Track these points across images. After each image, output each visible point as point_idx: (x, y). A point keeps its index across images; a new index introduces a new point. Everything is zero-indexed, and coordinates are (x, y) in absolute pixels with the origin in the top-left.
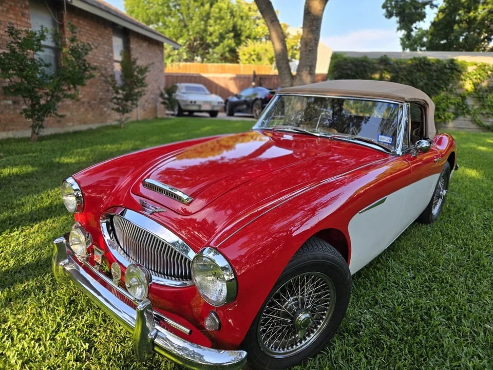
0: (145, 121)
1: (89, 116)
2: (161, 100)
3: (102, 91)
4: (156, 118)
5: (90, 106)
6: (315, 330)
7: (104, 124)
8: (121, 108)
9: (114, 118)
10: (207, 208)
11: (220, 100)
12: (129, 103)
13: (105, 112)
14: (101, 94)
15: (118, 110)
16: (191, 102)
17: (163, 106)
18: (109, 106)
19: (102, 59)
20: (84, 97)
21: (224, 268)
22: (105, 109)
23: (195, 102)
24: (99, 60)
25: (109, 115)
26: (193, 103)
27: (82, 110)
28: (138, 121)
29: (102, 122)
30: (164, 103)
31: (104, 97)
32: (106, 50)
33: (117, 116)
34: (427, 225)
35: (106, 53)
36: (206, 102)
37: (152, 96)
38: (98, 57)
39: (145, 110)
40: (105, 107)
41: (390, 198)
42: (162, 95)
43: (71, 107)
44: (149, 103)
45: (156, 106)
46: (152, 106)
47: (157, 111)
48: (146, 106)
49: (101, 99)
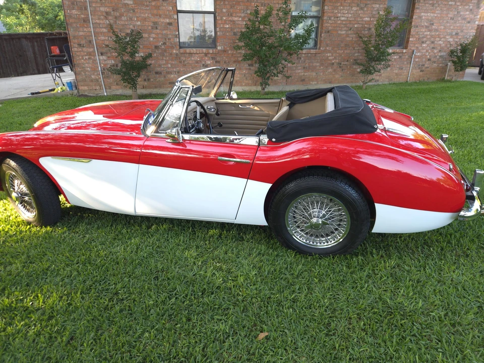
1: (337, 76)
3: (359, 52)
4: (442, 79)
5: (340, 67)
14: (356, 55)
19: (367, 19)
20: (335, 58)
22: (359, 70)
24: (362, 21)
27: (330, 70)
29: (352, 82)
32: (375, 9)
33: (363, 77)
35: (374, 13)
37: (442, 54)
38: (361, 18)
43: (318, 68)
44: (435, 62)
45: (447, 65)
46: (438, 66)
47: (446, 71)
48: (426, 66)
49: (355, 60)
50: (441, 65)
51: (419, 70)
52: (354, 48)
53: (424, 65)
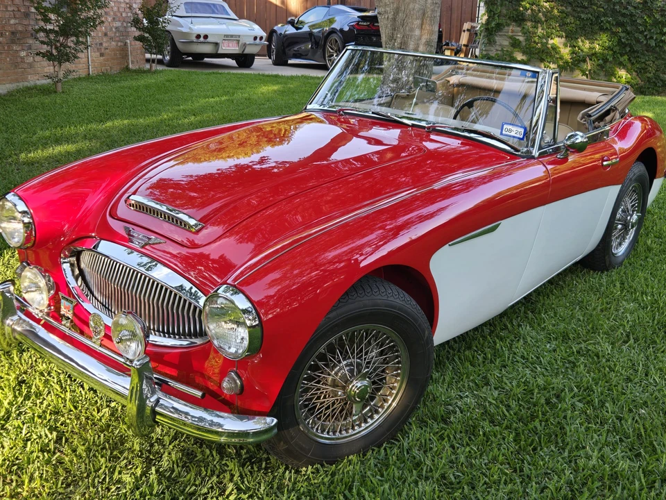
0: (104, 77)
2: (135, 32)
3: (15, 18)
4: (127, 69)
6: (380, 410)
7: (21, 85)
8: (55, 52)
9: (41, 72)
10: (225, 238)
11: (258, 31)
12: (71, 41)
13: (22, 58)
14: (12, 22)
15: (49, 56)
16: (198, 36)
17: (139, 44)
18: (30, 48)
21: (245, 311)
22: (23, 54)
23: (206, 37)
25: (31, 65)
26: (202, 39)
28: (88, 77)
29: (16, 80)
30: (140, 39)
31: (20, 28)
33: (48, 67)
34: (602, 272)
36: (228, 37)
37: (118, 24)
39: (102, 55)
40: (23, 50)
41: (506, 224)
42: (136, 22)
44: (111, 38)
45: (126, 44)
46: (117, 45)
47: (127, 55)
48: (104, 45)
49: (13, 33)
50: (119, 44)
51: (98, 54)
52: (6, 7)
53: (101, 44)
